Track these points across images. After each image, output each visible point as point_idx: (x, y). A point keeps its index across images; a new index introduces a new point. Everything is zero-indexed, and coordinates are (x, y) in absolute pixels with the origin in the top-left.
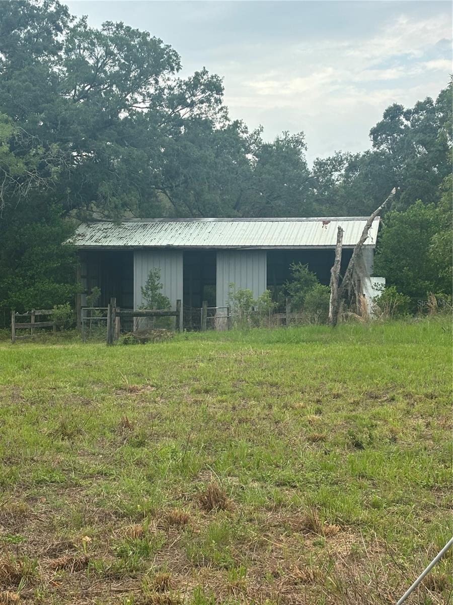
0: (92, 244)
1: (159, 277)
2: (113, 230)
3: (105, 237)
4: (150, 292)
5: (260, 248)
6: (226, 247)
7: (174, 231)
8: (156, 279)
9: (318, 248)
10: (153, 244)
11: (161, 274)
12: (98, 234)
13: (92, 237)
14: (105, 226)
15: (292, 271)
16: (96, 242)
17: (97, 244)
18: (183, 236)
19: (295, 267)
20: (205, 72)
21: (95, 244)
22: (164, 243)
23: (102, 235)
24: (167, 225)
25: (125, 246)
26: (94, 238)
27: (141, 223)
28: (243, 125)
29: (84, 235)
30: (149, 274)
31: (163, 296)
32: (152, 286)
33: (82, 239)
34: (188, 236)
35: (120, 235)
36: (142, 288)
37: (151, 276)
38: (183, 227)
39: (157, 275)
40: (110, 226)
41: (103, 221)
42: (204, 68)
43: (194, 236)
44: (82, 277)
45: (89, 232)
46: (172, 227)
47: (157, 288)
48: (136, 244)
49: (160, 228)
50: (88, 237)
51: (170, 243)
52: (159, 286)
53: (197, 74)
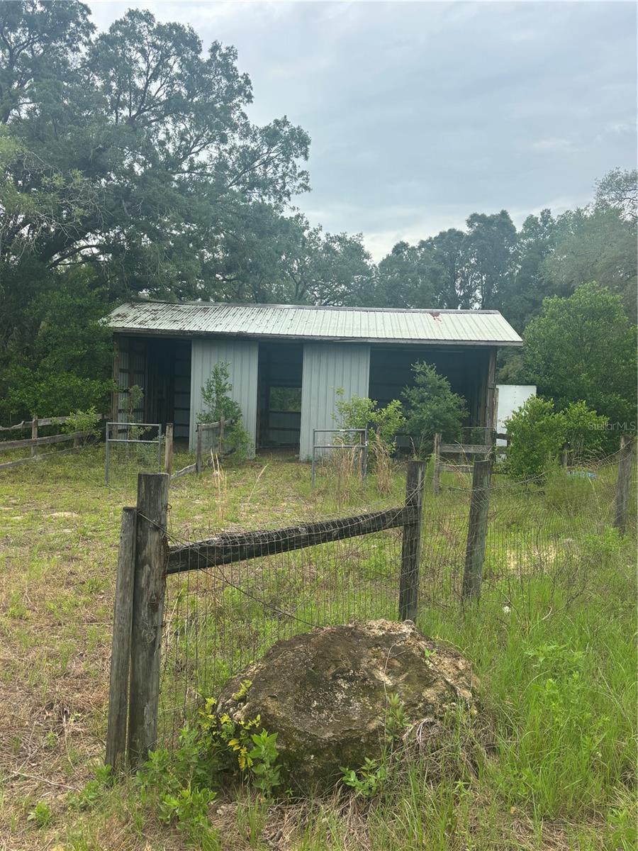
0: (135, 326)
1: (226, 376)
2: (164, 312)
3: (153, 319)
4: (214, 395)
5: (365, 340)
6: (320, 338)
7: (245, 316)
8: (223, 378)
9: (446, 343)
10: (219, 329)
11: (229, 370)
12: (145, 316)
13: (135, 319)
14: (154, 308)
15: (414, 374)
16: (140, 324)
17: (142, 327)
18: (257, 322)
19: (418, 368)
20: (285, 123)
21: (138, 326)
22: (235, 329)
23: (150, 317)
24: (233, 310)
25: (180, 331)
26: (139, 320)
27: (201, 307)
28: (305, 220)
29: (125, 316)
30: (213, 370)
31: (231, 400)
32: (218, 388)
33: (121, 321)
34: (265, 323)
35: (174, 318)
36: (203, 389)
37: (216, 374)
38: (255, 312)
39: (224, 372)
40: (160, 308)
41: (151, 302)
42: (285, 117)
43: (272, 323)
44: (122, 371)
45: (132, 313)
46: (241, 312)
47: (224, 390)
48: (196, 329)
49: (225, 312)
50: (129, 318)
51: (243, 329)
52: (227, 386)
53: (277, 122)
